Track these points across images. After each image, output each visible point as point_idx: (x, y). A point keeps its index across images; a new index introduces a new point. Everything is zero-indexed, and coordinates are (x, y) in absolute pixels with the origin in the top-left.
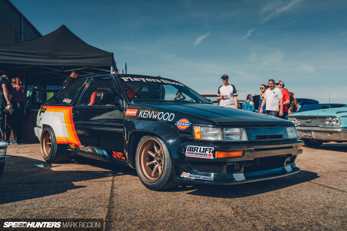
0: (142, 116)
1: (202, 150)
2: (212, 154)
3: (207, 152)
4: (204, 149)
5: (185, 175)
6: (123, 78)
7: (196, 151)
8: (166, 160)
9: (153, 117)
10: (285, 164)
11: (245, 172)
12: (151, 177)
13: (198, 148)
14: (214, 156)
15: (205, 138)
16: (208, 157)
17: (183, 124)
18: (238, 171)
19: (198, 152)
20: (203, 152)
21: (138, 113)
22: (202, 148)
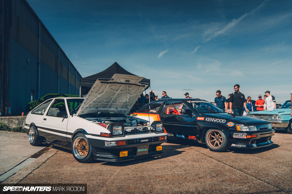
0: (208, 120)
1: (241, 135)
2: (246, 136)
3: (244, 136)
4: (242, 134)
5: (233, 145)
6: (188, 101)
7: (238, 135)
8: (224, 139)
9: (214, 121)
10: (268, 140)
11: (256, 144)
12: (214, 146)
13: (239, 134)
14: (247, 137)
15: (242, 130)
16: (244, 138)
17: (230, 124)
18: (254, 143)
19: (239, 136)
20: (242, 135)
21: (205, 119)
22: (241, 134)
